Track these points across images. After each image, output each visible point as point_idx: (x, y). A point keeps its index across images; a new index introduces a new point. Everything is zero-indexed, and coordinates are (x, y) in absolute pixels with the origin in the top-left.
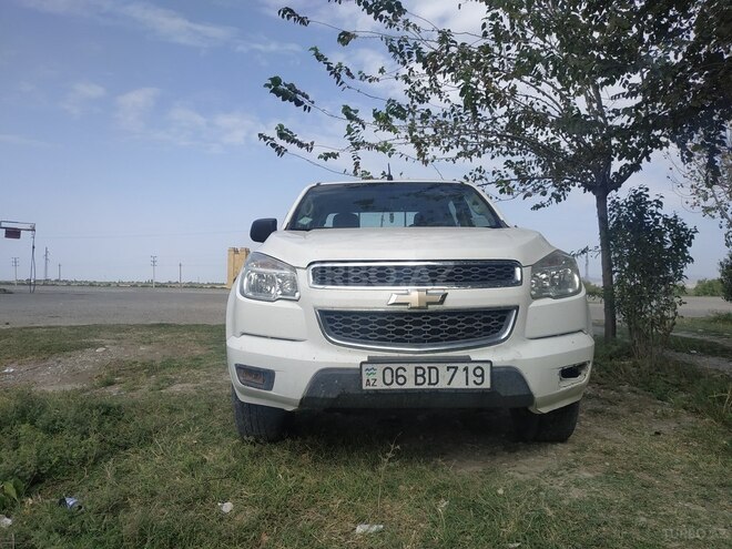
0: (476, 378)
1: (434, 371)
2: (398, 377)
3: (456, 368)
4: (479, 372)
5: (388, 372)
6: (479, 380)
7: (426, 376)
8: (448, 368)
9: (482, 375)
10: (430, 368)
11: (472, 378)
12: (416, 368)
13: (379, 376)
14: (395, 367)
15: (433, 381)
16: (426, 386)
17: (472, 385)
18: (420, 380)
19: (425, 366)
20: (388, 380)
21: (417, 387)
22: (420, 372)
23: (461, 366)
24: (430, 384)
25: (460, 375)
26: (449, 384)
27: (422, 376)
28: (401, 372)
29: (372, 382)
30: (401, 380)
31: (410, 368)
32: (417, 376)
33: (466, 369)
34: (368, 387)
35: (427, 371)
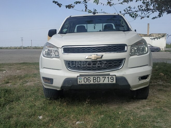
0: (111, 80)
1: (99, 78)
2: (88, 80)
3: (105, 77)
4: (112, 78)
5: (85, 79)
6: (112, 81)
7: (97, 80)
8: (103, 77)
9: (113, 79)
10: (97, 77)
11: (110, 80)
12: (93, 78)
13: (83, 80)
14: (87, 77)
15: (99, 81)
16: (96, 83)
17: (110, 82)
18: (95, 81)
19: (96, 77)
20: (85, 81)
21: (94, 83)
22: (95, 79)
23: (107, 77)
24: (98, 82)
25: (107, 79)
26: (103, 82)
27: (95, 80)
28: (89, 79)
29: (81, 82)
30: (89, 81)
31: (92, 77)
32: (94, 80)
33: (108, 78)
34: (80, 83)
35: (97, 78)
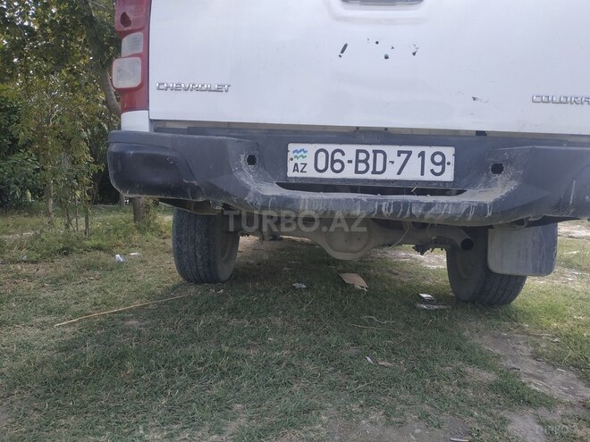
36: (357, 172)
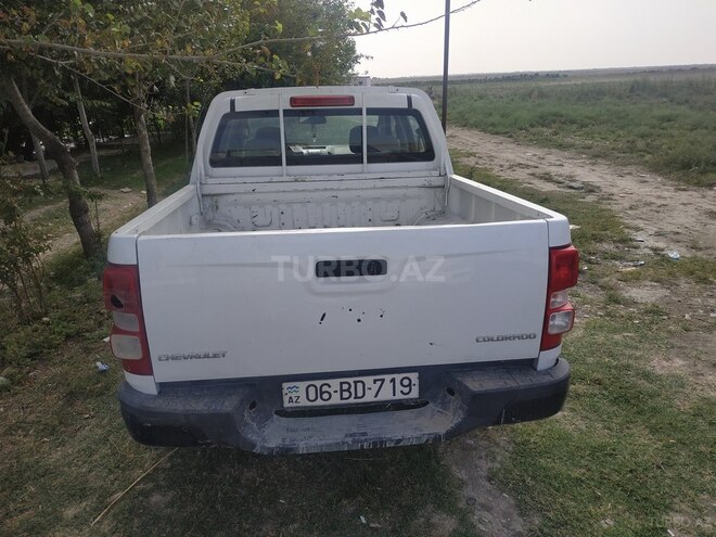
36: (342, 398)
